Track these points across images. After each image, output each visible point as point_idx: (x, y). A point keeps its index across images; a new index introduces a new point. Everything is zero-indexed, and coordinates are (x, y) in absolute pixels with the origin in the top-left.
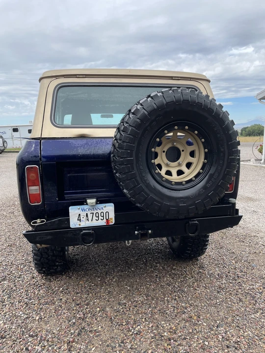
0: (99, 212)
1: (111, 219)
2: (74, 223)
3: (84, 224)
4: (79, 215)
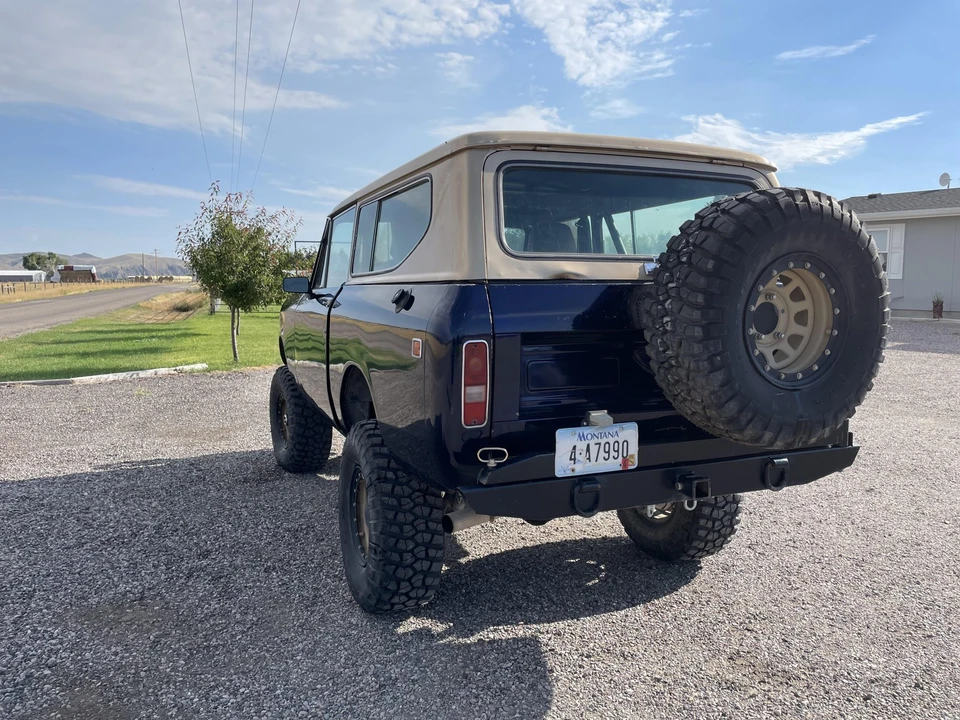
0: (611, 440)
1: (632, 456)
2: (563, 466)
3: (582, 468)
4: (574, 447)
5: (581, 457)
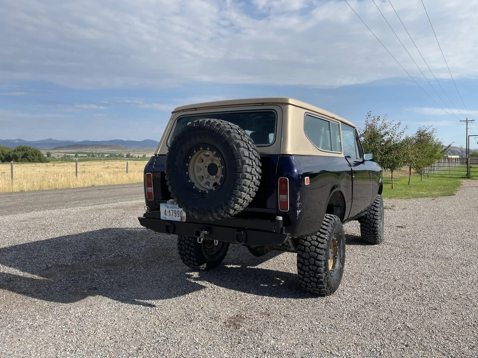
1: (184, 217)
2: (163, 216)
3: (168, 218)
4: (166, 210)
5: (168, 214)
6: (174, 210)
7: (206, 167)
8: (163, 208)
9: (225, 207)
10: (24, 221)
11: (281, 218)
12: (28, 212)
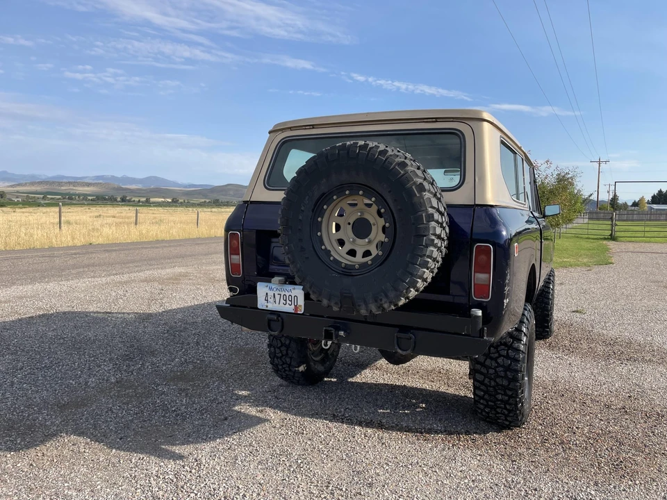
0: (287, 294)
1: (300, 306)
2: (261, 303)
3: (271, 306)
4: (267, 294)
5: (271, 300)
6: (283, 293)
7: (349, 224)
8: (262, 289)
9: (392, 294)
10: (5, 302)
11: (480, 313)
12: (6, 286)
